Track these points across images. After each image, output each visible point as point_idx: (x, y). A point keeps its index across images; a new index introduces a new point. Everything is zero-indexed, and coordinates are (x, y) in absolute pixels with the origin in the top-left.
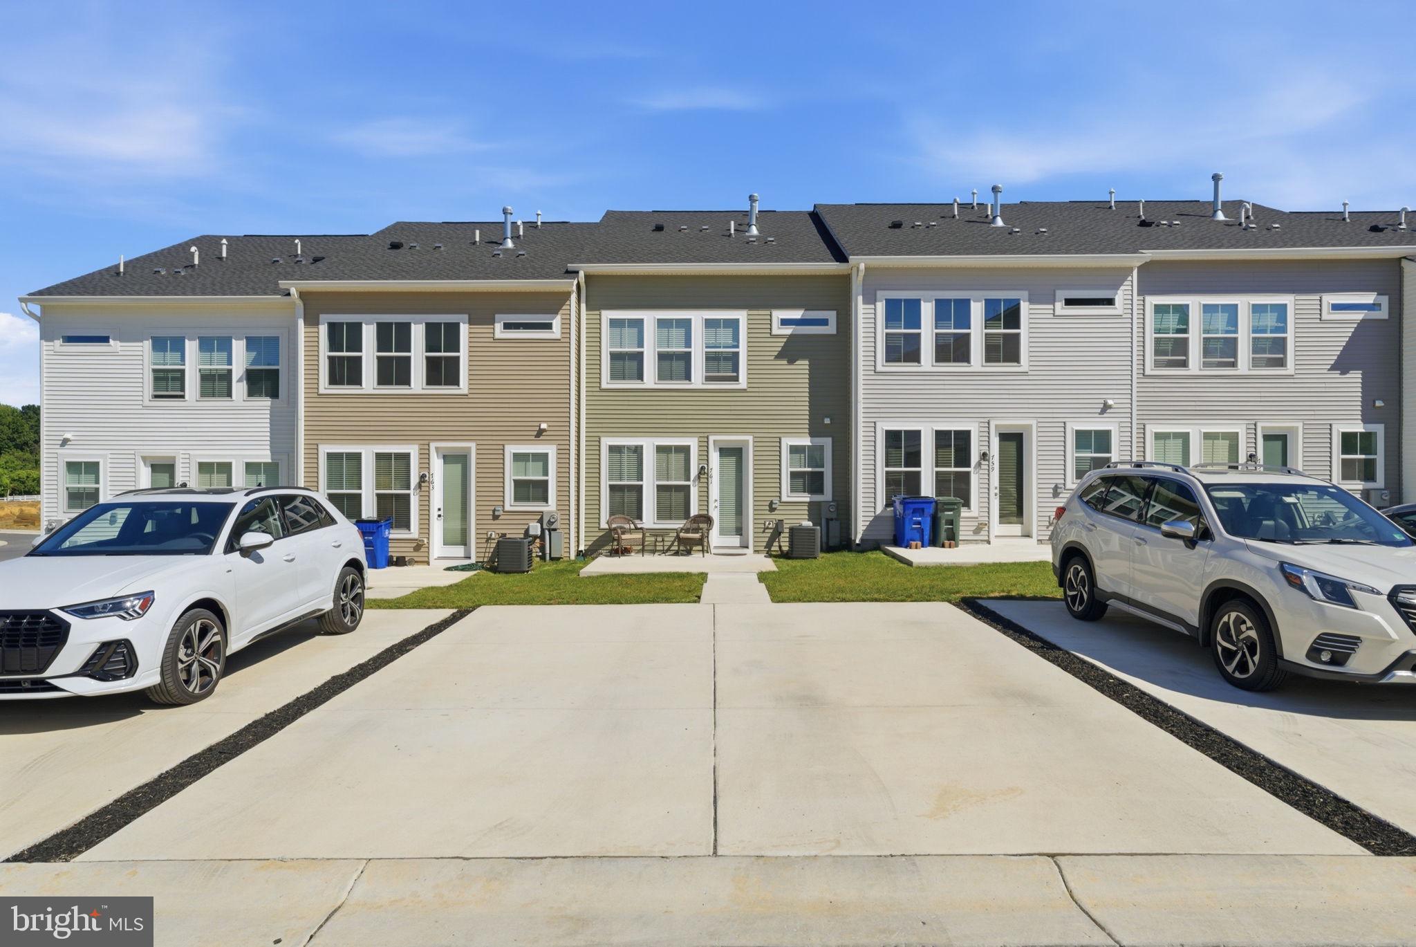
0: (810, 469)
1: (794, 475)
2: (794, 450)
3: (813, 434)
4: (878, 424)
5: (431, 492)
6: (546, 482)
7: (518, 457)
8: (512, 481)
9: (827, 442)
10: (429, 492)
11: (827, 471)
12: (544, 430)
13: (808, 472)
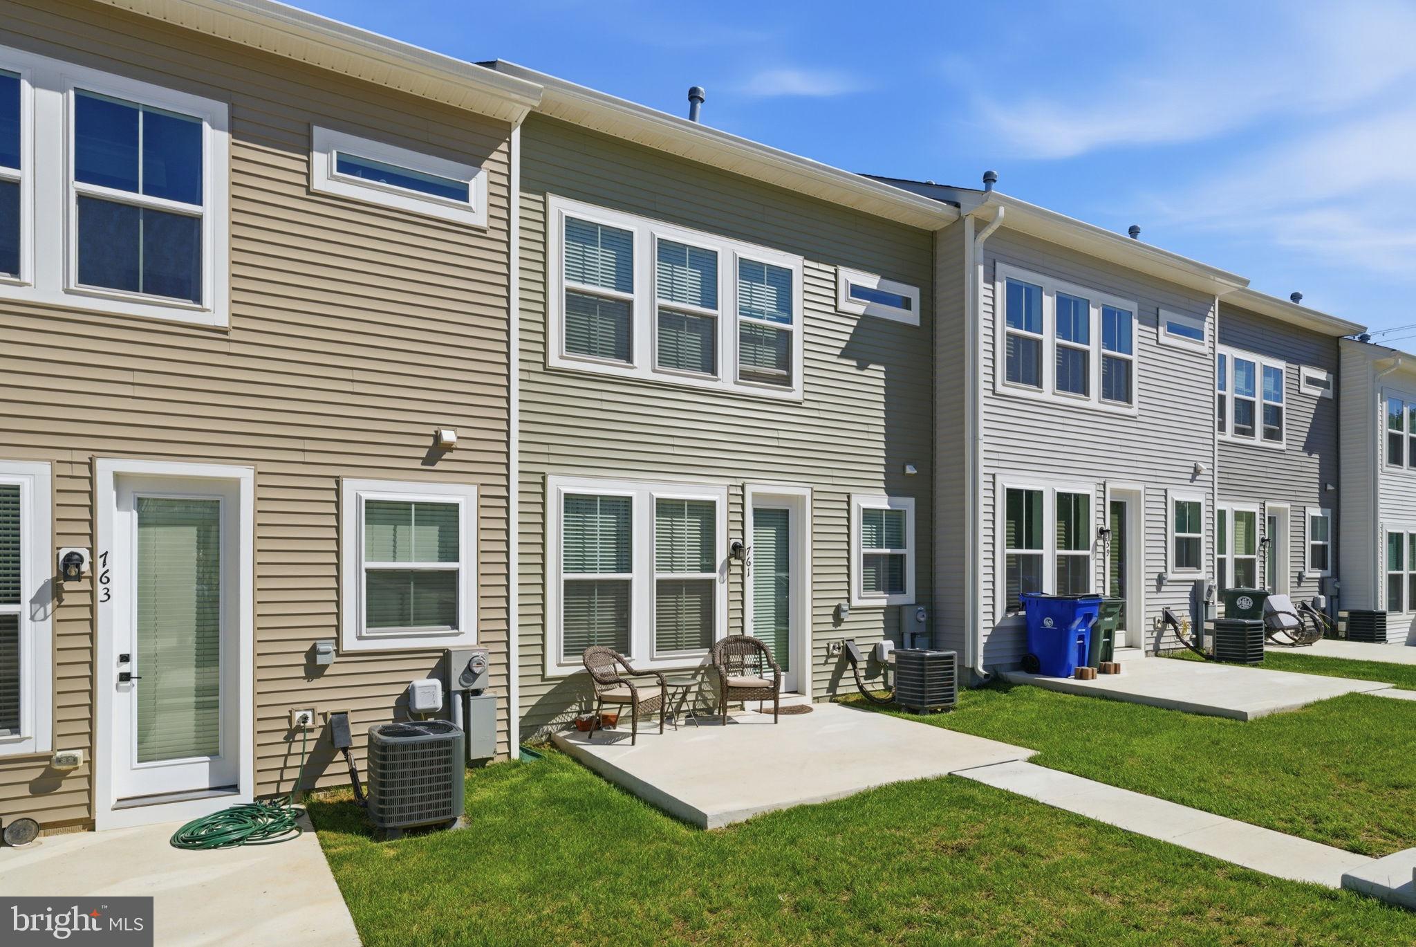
0: (888, 551)
1: (869, 560)
2: (870, 516)
3: (891, 491)
4: (998, 478)
5: (100, 607)
6: (453, 575)
7: (377, 512)
8: (364, 575)
9: (908, 504)
10: (92, 608)
11: (909, 552)
12: (449, 447)
13: (885, 555)
